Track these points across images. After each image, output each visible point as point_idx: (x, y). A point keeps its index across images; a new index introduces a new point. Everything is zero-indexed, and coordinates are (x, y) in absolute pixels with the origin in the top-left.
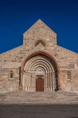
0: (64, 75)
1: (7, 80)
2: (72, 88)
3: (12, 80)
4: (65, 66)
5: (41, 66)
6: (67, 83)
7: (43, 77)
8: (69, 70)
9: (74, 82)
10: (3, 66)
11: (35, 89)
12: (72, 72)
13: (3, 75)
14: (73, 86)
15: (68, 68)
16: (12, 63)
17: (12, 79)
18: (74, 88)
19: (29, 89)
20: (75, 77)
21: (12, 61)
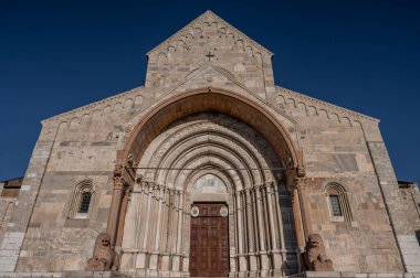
0: (317, 199)
1: (60, 220)
2: (364, 257)
3: (85, 224)
4: (314, 160)
5: (216, 160)
6: (337, 233)
7: (223, 211)
8: (334, 175)
9: (367, 230)
10: (54, 161)
11: (186, 262)
12: (350, 185)
13: (48, 198)
14: (363, 247)
15: (331, 169)
16: (93, 151)
17: (83, 216)
18: (370, 259)
19: (153, 266)
20: (365, 206)
21: (95, 144)
